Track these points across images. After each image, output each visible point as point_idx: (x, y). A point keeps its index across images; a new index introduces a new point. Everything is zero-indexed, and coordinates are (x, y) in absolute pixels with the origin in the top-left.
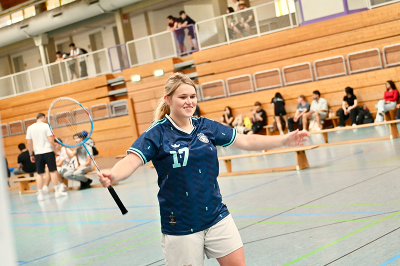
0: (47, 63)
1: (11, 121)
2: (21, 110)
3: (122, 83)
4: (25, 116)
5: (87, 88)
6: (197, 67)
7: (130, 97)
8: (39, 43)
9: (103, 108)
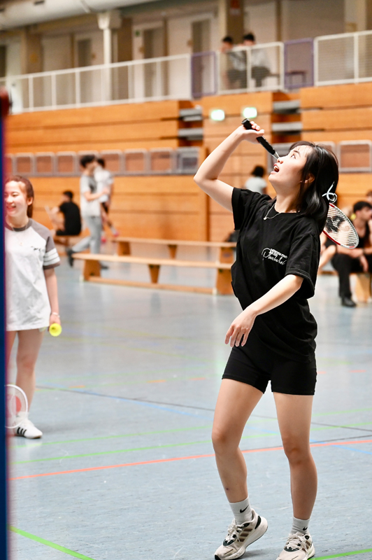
0: (113, 61)
1: (39, 151)
2: (56, 135)
3: (198, 118)
4: (60, 147)
5: (149, 117)
6: (304, 114)
7: (206, 145)
8: (104, 24)
9: (165, 156)
